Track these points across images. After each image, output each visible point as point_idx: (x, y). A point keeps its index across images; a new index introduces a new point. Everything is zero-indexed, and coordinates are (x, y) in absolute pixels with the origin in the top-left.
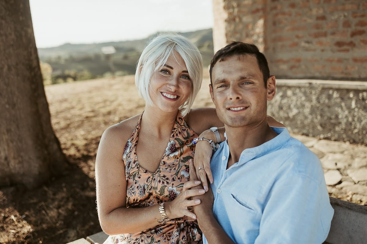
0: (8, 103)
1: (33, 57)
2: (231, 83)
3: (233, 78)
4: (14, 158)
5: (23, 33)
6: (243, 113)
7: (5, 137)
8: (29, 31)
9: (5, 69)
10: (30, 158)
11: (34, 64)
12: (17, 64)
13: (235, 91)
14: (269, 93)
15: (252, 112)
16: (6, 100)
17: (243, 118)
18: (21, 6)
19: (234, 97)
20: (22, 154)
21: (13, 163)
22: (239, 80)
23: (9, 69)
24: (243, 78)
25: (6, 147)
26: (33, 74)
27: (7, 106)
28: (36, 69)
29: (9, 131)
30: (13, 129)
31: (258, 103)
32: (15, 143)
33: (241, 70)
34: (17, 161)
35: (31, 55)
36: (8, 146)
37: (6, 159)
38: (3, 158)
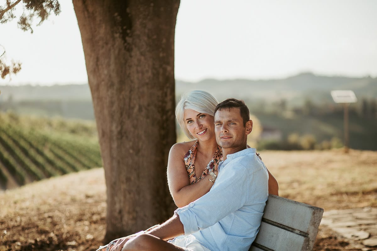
0: (132, 148)
1: (169, 98)
2: (224, 123)
3: (225, 120)
4: (129, 213)
5: (161, 71)
6: (229, 140)
7: (124, 186)
8: (169, 68)
9: (136, 109)
10: (145, 216)
11: (169, 106)
12: (149, 105)
13: (225, 128)
14: (247, 130)
15: (234, 140)
16: (131, 144)
17: (229, 143)
18: (164, 41)
19: (224, 131)
20: (138, 209)
21: (126, 217)
22: (228, 122)
23: (140, 110)
24: (230, 121)
25: (122, 198)
26: (164, 117)
27: (131, 151)
28: (170, 113)
29: (128, 180)
30: (132, 178)
31: (237, 135)
32: (132, 195)
33: (229, 116)
34: (131, 217)
35: (166, 96)
36: (125, 197)
37: (120, 212)
38: (118, 211)
